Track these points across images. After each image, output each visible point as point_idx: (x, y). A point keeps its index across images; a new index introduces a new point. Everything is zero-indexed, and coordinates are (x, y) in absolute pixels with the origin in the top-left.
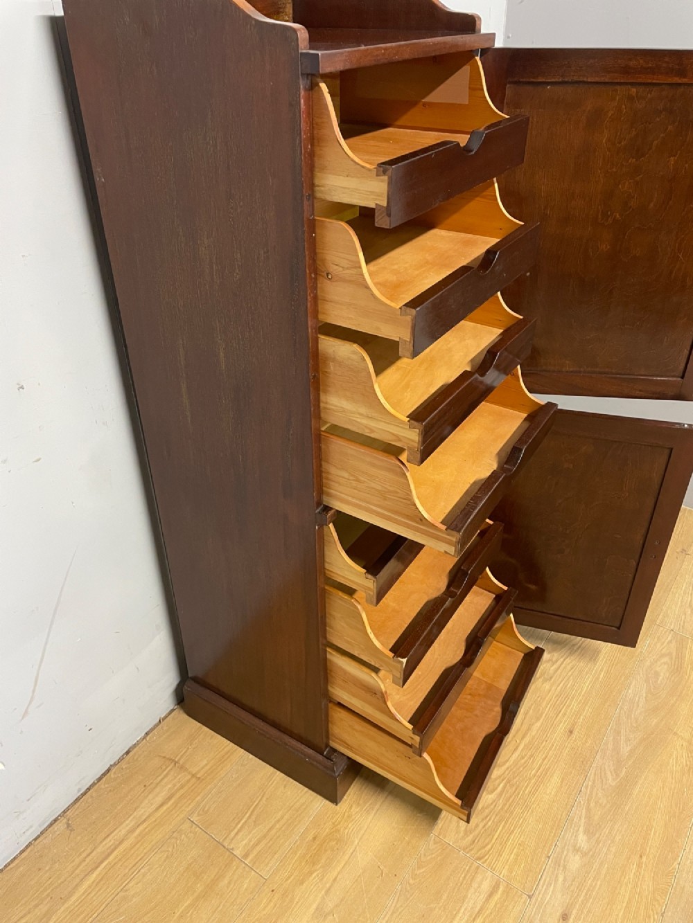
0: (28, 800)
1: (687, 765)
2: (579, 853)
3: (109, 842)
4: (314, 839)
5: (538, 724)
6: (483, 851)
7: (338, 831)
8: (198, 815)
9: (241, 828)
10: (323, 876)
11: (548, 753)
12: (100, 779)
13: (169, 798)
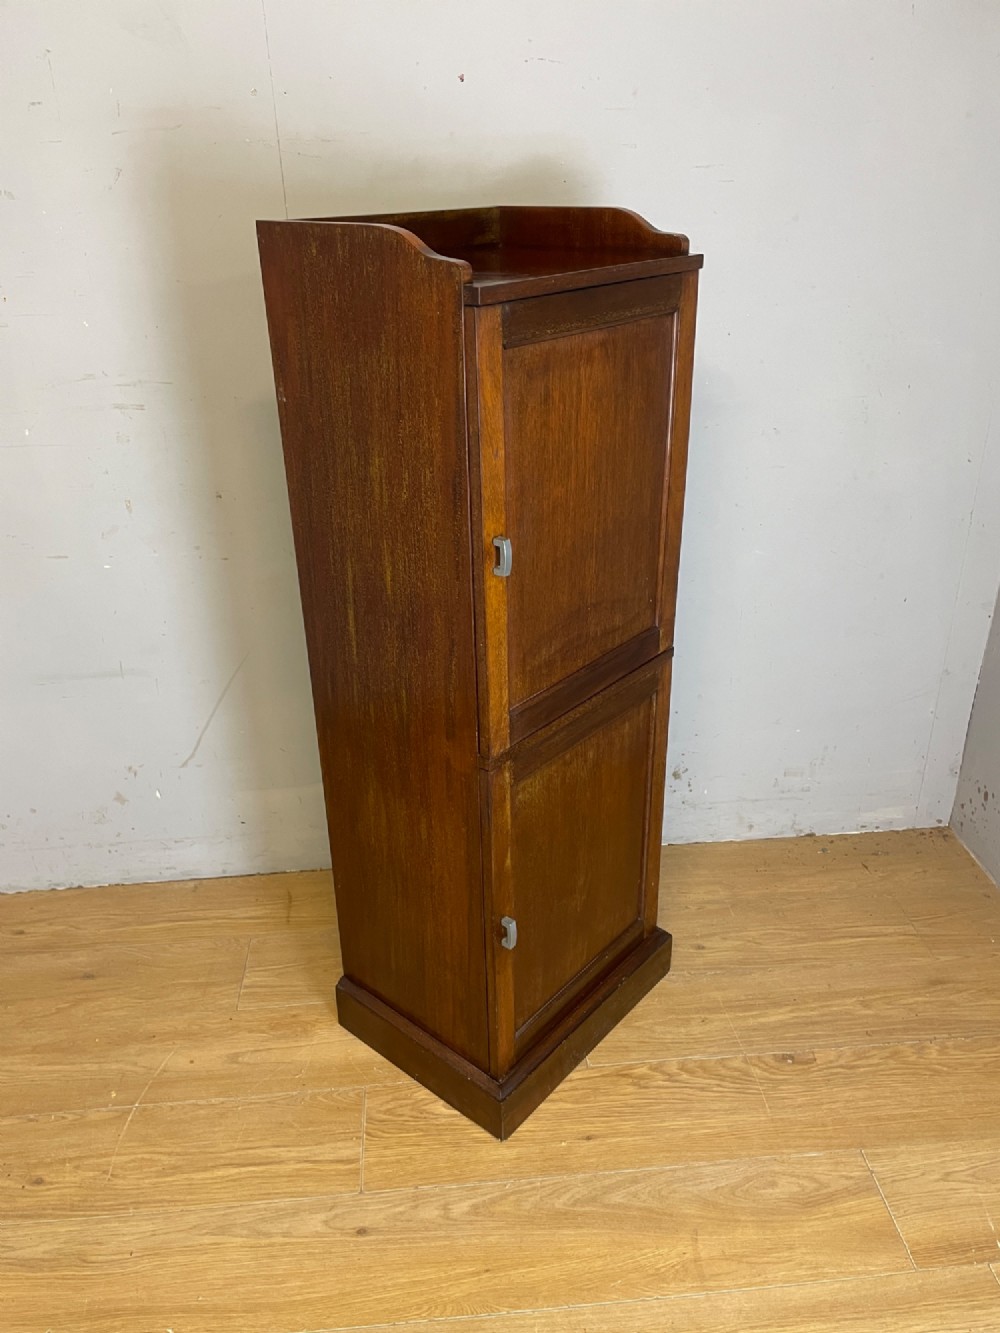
0: (176, 842)
1: (658, 1269)
2: (443, 1212)
3: (200, 914)
4: (294, 1016)
5: (569, 1106)
6: (380, 1133)
7: (314, 1026)
8: (258, 942)
9: (268, 970)
10: (267, 1041)
11: (541, 1131)
12: (242, 876)
13: (258, 918)
